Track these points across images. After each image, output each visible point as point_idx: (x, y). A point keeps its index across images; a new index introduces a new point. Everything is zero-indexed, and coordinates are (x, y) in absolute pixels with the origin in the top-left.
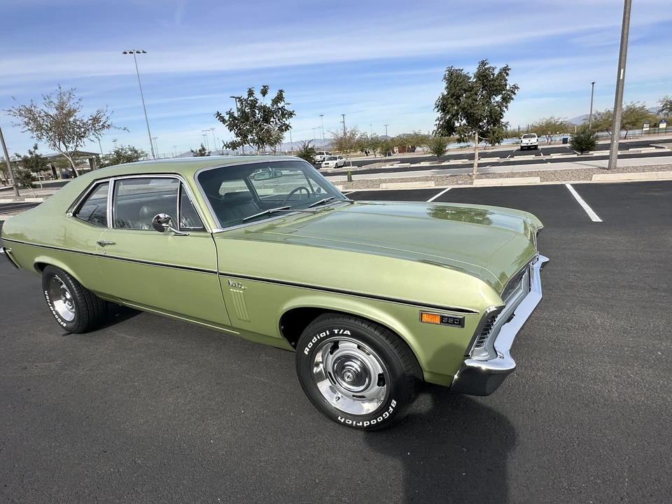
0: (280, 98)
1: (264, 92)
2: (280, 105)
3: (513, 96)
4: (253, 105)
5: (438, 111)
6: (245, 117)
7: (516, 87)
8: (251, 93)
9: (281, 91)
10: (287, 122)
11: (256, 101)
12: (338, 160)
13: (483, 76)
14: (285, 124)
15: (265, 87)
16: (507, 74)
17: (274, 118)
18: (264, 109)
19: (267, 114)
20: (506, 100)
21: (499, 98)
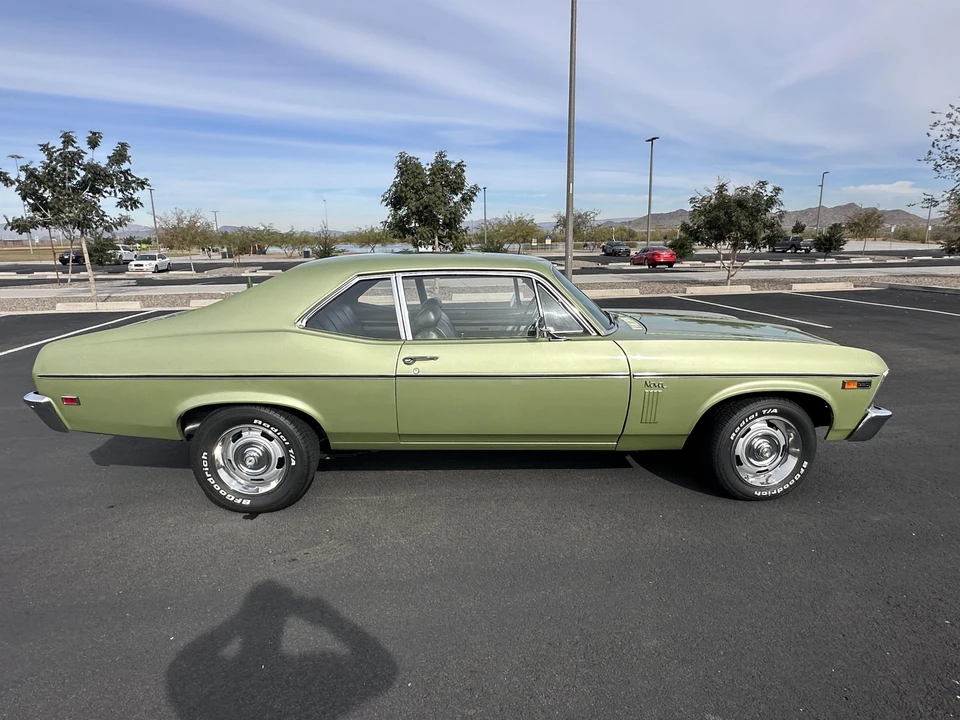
0: (120, 156)
1: (94, 143)
2: (125, 166)
3: (474, 198)
4: (71, 159)
5: (387, 205)
6: (49, 178)
7: (476, 188)
8: (68, 140)
9: (123, 146)
10: (135, 196)
11: (79, 155)
12: (158, 261)
13: (440, 167)
14: (131, 199)
15: (94, 134)
16: (464, 171)
17: (112, 187)
18: (92, 169)
19: (98, 179)
20: (467, 200)
21: (457, 198)
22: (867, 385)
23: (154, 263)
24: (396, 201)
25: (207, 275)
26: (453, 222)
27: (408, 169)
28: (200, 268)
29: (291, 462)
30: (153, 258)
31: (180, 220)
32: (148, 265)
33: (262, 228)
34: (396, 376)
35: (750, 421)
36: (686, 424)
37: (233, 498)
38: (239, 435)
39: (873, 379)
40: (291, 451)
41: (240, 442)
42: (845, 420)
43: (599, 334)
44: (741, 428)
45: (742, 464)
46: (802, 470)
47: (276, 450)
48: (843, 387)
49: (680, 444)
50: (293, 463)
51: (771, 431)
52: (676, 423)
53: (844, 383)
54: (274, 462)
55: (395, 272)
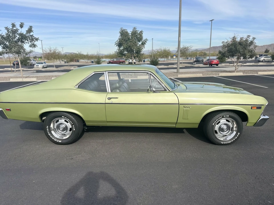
0: (30, 30)
1: (21, 26)
2: (31, 34)
3: (146, 43)
4: (15, 32)
5: (116, 46)
6: (8, 38)
7: (147, 40)
8: (14, 26)
9: (31, 27)
10: (35, 43)
11: (17, 30)
12: (44, 64)
13: (134, 33)
14: (34, 44)
15: (22, 23)
16: (142, 34)
17: (27, 40)
18: (21, 35)
19: (23, 38)
20: (143, 44)
21: (140, 43)
22: (260, 108)
23: (42, 65)
24: (120, 45)
25: (59, 69)
26: (138, 52)
27: (123, 33)
28: (57, 66)
29: (73, 129)
30: (42, 63)
31: (51, 51)
32: (40, 66)
33: (78, 53)
34: (105, 103)
35: (219, 119)
36: (198, 120)
37: (56, 140)
38: (58, 121)
39: (262, 106)
40: (73, 126)
41: (58, 123)
42: (252, 119)
43: (169, 91)
44: (216, 122)
45: (217, 133)
46: (238, 136)
47: (69, 125)
48: (251, 109)
49: (197, 126)
50: (74, 130)
51: (227, 123)
52: (195, 120)
53: (252, 107)
54: (69, 129)
55: (106, 71)
